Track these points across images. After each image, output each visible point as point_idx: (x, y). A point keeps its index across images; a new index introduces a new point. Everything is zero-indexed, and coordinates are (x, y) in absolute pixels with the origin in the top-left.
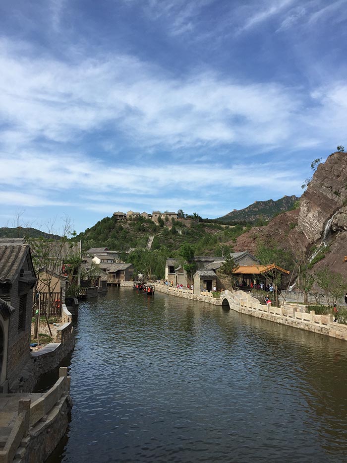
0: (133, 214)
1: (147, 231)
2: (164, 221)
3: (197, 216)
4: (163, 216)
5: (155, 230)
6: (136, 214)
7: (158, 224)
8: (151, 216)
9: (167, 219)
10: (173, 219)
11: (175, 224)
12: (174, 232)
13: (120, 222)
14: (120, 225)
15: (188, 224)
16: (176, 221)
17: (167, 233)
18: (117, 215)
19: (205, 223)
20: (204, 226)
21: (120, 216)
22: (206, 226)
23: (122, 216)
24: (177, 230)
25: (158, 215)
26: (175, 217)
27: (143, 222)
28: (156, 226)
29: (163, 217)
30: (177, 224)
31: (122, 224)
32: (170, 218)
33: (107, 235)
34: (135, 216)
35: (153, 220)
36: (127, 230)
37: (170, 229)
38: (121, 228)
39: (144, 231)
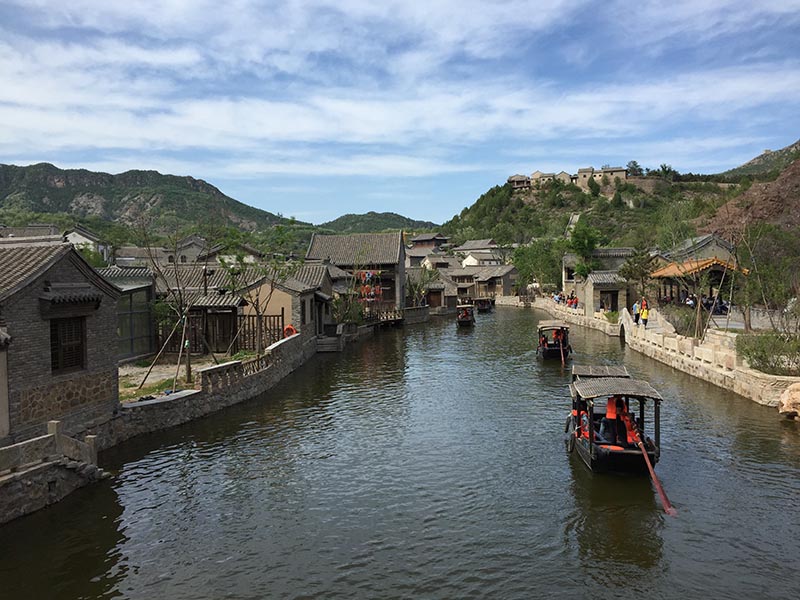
0: (543, 176)
1: (568, 205)
2: (601, 184)
3: (669, 170)
4: (598, 175)
5: (583, 202)
6: (548, 176)
7: (587, 191)
8: (576, 178)
9: (606, 182)
10: (618, 180)
11: (621, 188)
12: (619, 203)
13: (518, 193)
14: (519, 198)
15: (648, 187)
16: (623, 182)
17: (604, 208)
18: (513, 181)
19: (686, 183)
20: (683, 188)
21: (518, 183)
22: (687, 188)
23: (524, 182)
24: (624, 200)
25: (589, 176)
26: (622, 175)
27: (560, 190)
28: (584, 195)
29: (598, 179)
30: (625, 189)
31: (522, 195)
32: (611, 178)
33: (495, 218)
34: (546, 179)
35: (579, 185)
36: (531, 207)
37: (611, 199)
38: (521, 204)
39: (562, 205)
